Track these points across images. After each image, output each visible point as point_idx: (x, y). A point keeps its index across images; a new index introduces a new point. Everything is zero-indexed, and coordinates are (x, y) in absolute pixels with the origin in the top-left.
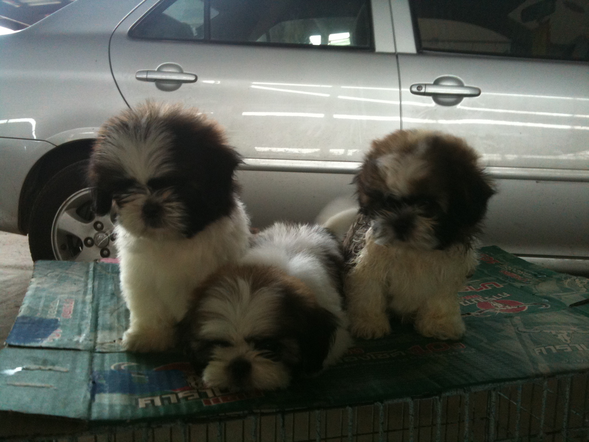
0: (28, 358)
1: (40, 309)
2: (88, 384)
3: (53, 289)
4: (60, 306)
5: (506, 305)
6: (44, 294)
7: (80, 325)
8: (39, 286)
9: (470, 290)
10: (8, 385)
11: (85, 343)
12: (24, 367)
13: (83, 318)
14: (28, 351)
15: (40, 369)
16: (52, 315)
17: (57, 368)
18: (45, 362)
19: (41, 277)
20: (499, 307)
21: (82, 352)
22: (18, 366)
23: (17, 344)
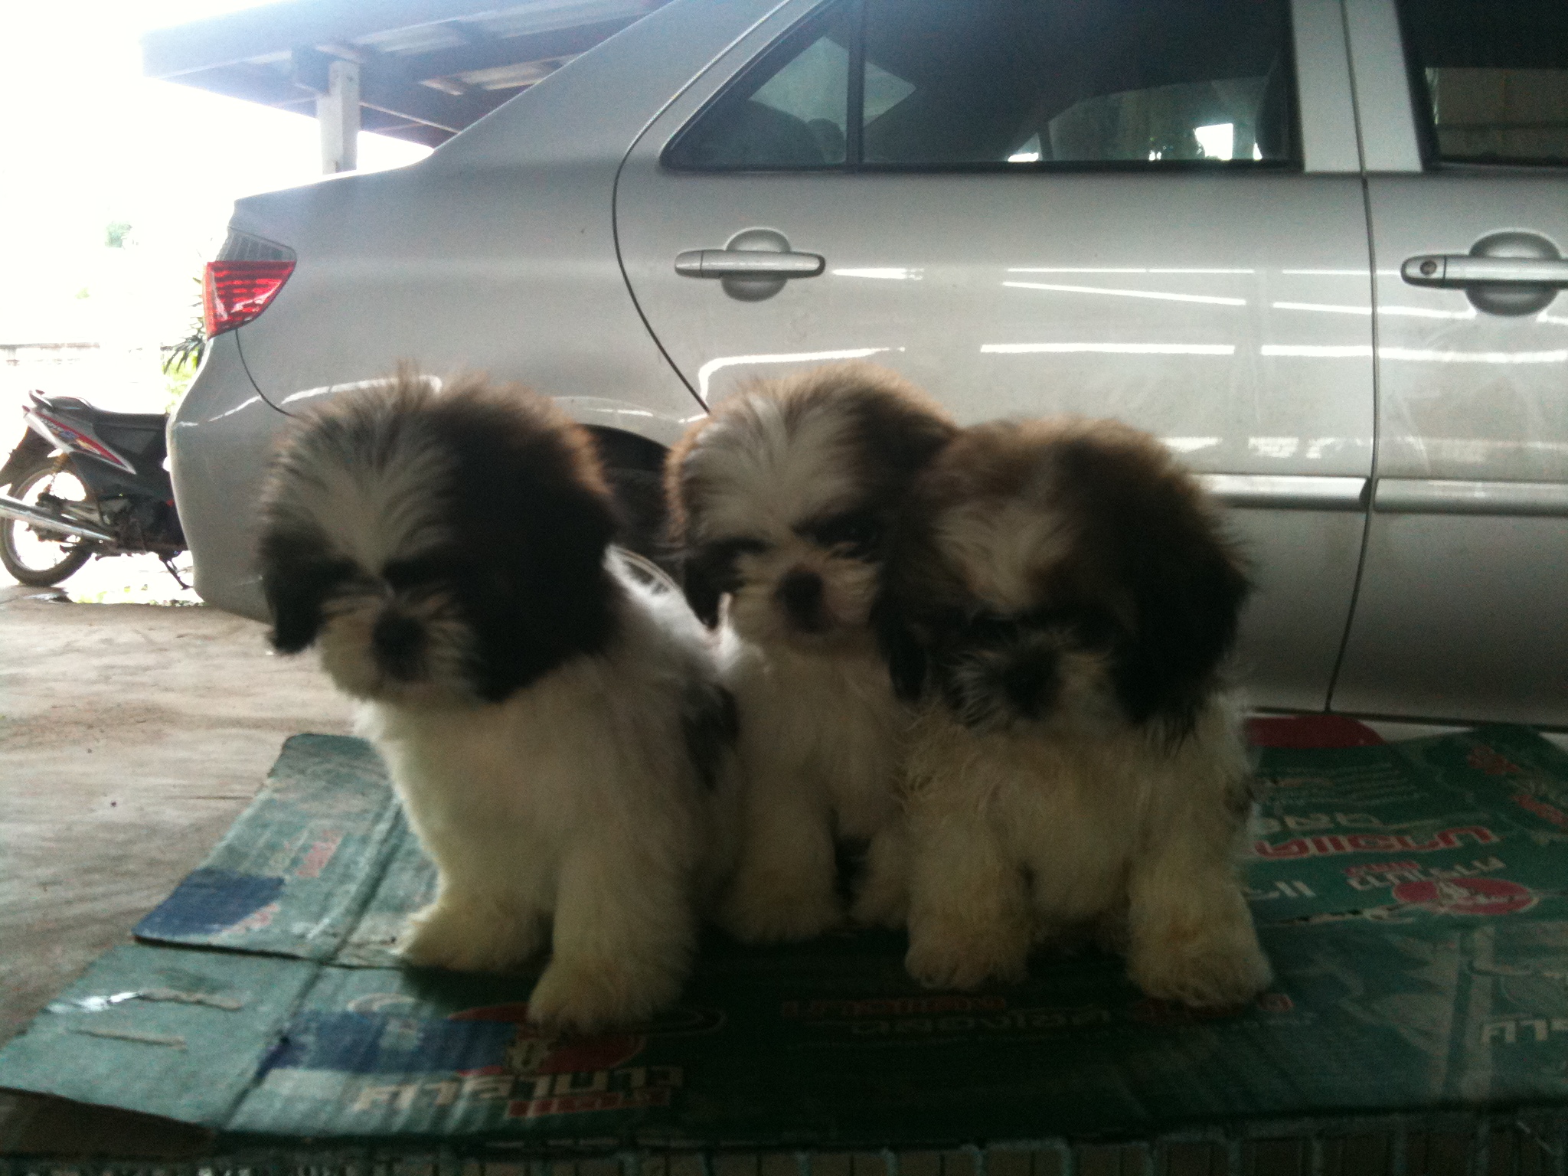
0: (161, 971)
1: (254, 852)
2: (269, 1044)
3: (306, 806)
4: (304, 849)
5: (1477, 893)
6: (279, 816)
7: (329, 896)
8: (277, 796)
9: (1398, 847)
10: (81, 1033)
11: (318, 941)
12: (141, 992)
13: (346, 878)
14: (171, 953)
15: (176, 1000)
16: (275, 869)
17: (217, 999)
18: (199, 982)
19: (289, 776)
20: (1456, 896)
21: (299, 963)
22: (127, 990)
23: (155, 936)
